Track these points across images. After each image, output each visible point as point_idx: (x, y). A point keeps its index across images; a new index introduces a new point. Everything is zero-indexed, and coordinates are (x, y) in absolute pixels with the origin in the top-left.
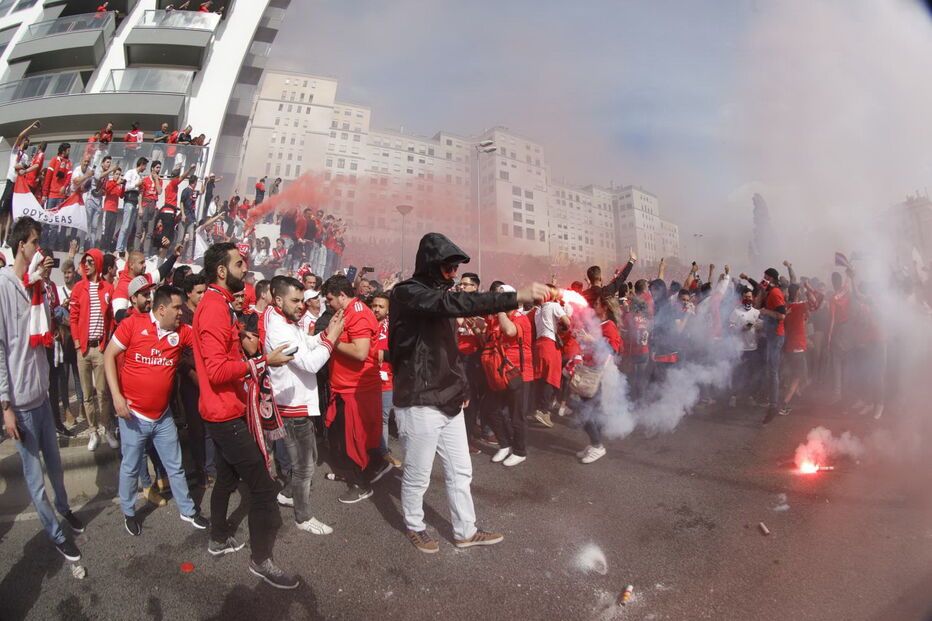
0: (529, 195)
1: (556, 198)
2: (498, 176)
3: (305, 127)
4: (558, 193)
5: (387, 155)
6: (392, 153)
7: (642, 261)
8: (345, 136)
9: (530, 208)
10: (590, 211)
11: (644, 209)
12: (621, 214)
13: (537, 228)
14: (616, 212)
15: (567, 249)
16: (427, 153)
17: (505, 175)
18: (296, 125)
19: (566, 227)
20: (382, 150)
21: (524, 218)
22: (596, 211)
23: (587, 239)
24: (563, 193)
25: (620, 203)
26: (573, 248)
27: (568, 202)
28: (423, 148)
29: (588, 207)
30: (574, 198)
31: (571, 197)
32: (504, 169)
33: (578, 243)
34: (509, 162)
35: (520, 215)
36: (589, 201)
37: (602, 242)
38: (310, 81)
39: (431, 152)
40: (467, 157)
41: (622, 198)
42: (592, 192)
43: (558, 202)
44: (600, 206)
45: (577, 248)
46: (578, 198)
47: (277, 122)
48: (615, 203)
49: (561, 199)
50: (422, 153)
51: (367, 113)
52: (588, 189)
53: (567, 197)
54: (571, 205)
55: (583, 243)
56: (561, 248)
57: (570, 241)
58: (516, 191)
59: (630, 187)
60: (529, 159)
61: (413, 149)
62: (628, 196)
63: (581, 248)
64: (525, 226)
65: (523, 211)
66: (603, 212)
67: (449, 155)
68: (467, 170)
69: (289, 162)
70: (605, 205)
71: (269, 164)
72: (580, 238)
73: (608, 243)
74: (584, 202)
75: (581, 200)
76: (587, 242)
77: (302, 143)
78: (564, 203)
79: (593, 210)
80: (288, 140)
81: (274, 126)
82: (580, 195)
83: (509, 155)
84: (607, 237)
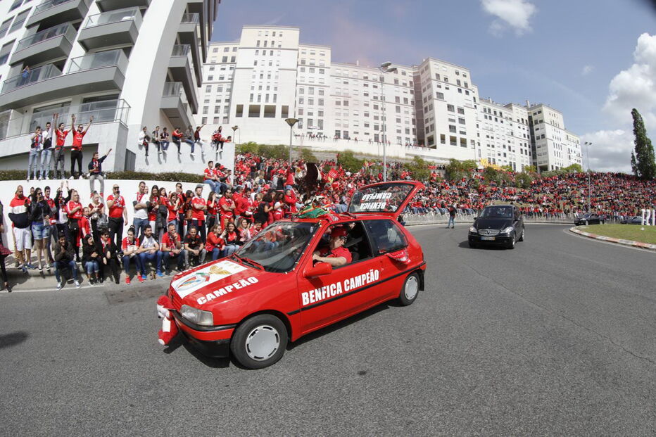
0: (461, 111)
1: (483, 114)
2: (435, 96)
3: (278, 65)
4: (485, 110)
5: (347, 83)
6: (350, 81)
7: (552, 166)
8: (312, 70)
9: (462, 121)
10: (511, 125)
11: (553, 124)
12: (535, 127)
13: (468, 138)
14: (531, 126)
15: (494, 155)
16: (379, 80)
17: (440, 96)
18: (270, 64)
19: (492, 138)
20: (343, 80)
21: (458, 130)
22: (515, 125)
23: (510, 147)
24: (489, 110)
25: (534, 118)
26: (499, 155)
27: (493, 117)
28: (375, 77)
29: (509, 122)
30: (498, 114)
31: (495, 113)
32: (440, 90)
33: (503, 151)
34: (443, 85)
35: (455, 127)
36: (510, 116)
37: (522, 150)
38: (278, 32)
39: (382, 79)
40: (411, 82)
41: (535, 114)
42: (511, 109)
43: (486, 117)
44: (518, 120)
45: (502, 155)
46: (501, 113)
47: (256, 63)
48: (530, 118)
49: (488, 115)
50: (374, 80)
51: (328, 52)
52: (509, 106)
53: (492, 113)
54: (496, 120)
55: (506, 150)
56: (489, 154)
57: (496, 149)
58: (450, 107)
59: (540, 105)
60: (459, 82)
61: (367, 78)
62: (540, 112)
63: (505, 155)
64: (458, 136)
65: (457, 124)
66: (522, 126)
67: (396, 81)
68: (412, 92)
69: (268, 92)
70: (522, 119)
71: (252, 95)
72: (504, 146)
73: (526, 151)
74: (506, 118)
75: (504, 115)
76: (510, 150)
77: (277, 77)
78: (490, 118)
79: (513, 123)
80: (265, 76)
81: (252, 66)
82: (503, 112)
83: (442, 79)
84: (526, 146)
